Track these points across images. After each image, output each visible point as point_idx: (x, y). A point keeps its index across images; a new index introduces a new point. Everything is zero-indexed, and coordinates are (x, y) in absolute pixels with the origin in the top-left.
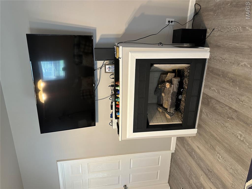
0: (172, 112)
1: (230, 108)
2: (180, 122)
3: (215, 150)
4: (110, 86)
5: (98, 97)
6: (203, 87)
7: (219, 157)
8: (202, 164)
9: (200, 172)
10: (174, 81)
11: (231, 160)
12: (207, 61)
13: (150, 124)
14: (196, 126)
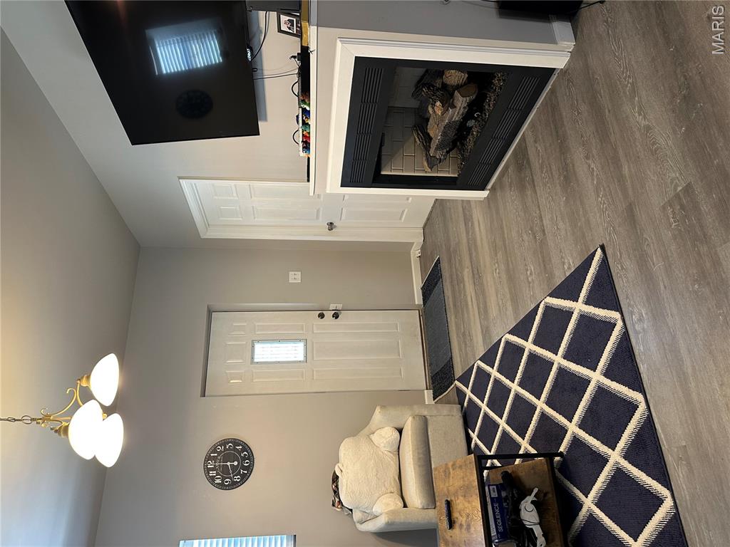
0: (438, 157)
1: (541, 217)
2: (454, 173)
3: (496, 256)
4: (294, 57)
5: (262, 70)
6: (529, 121)
7: (496, 270)
8: (474, 254)
9: (467, 262)
10: (458, 100)
11: (507, 290)
12: (556, 73)
13: (383, 173)
14: (489, 186)
